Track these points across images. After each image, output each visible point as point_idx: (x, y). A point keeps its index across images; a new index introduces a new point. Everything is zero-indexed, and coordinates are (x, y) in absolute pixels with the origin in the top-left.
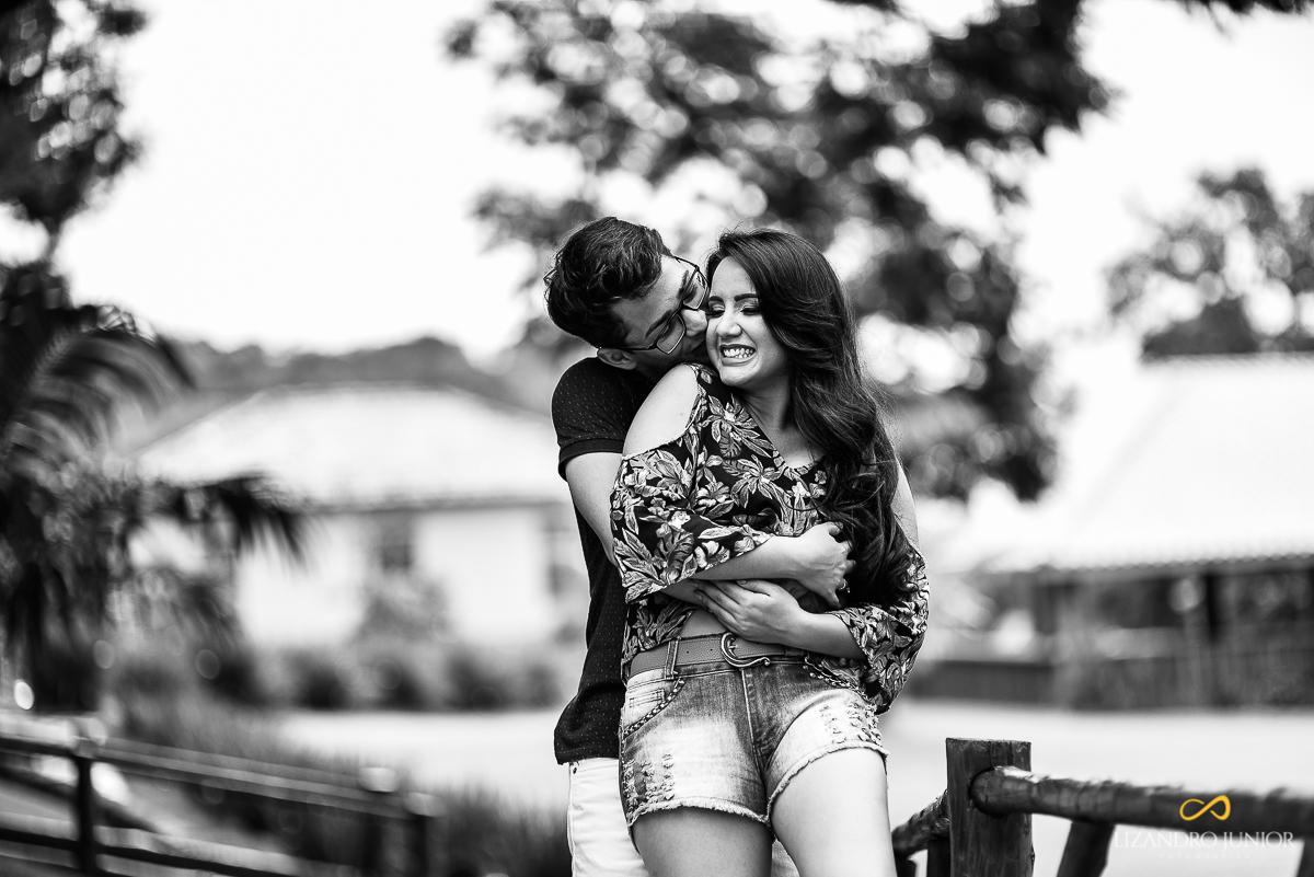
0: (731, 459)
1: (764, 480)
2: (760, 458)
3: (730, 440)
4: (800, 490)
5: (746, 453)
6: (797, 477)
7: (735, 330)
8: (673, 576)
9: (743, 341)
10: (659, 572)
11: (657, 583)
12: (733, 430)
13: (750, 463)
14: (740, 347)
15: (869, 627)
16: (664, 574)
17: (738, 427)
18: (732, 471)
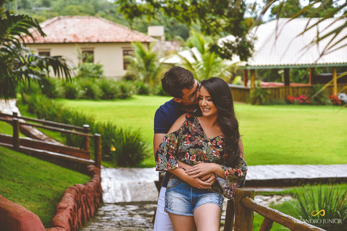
0: (193, 136)
1: (201, 141)
2: (201, 136)
3: (193, 131)
4: (209, 143)
5: (197, 134)
6: (209, 140)
7: (206, 105)
8: (170, 168)
9: (208, 107)
10: (168, 166)
11: (167, 168)
12: (194, 129)
13: (198, 137)
14: (207, 108)
15: (227, 170)
16: (168, 167)
17: (196, 128)
18: (193, 139)
